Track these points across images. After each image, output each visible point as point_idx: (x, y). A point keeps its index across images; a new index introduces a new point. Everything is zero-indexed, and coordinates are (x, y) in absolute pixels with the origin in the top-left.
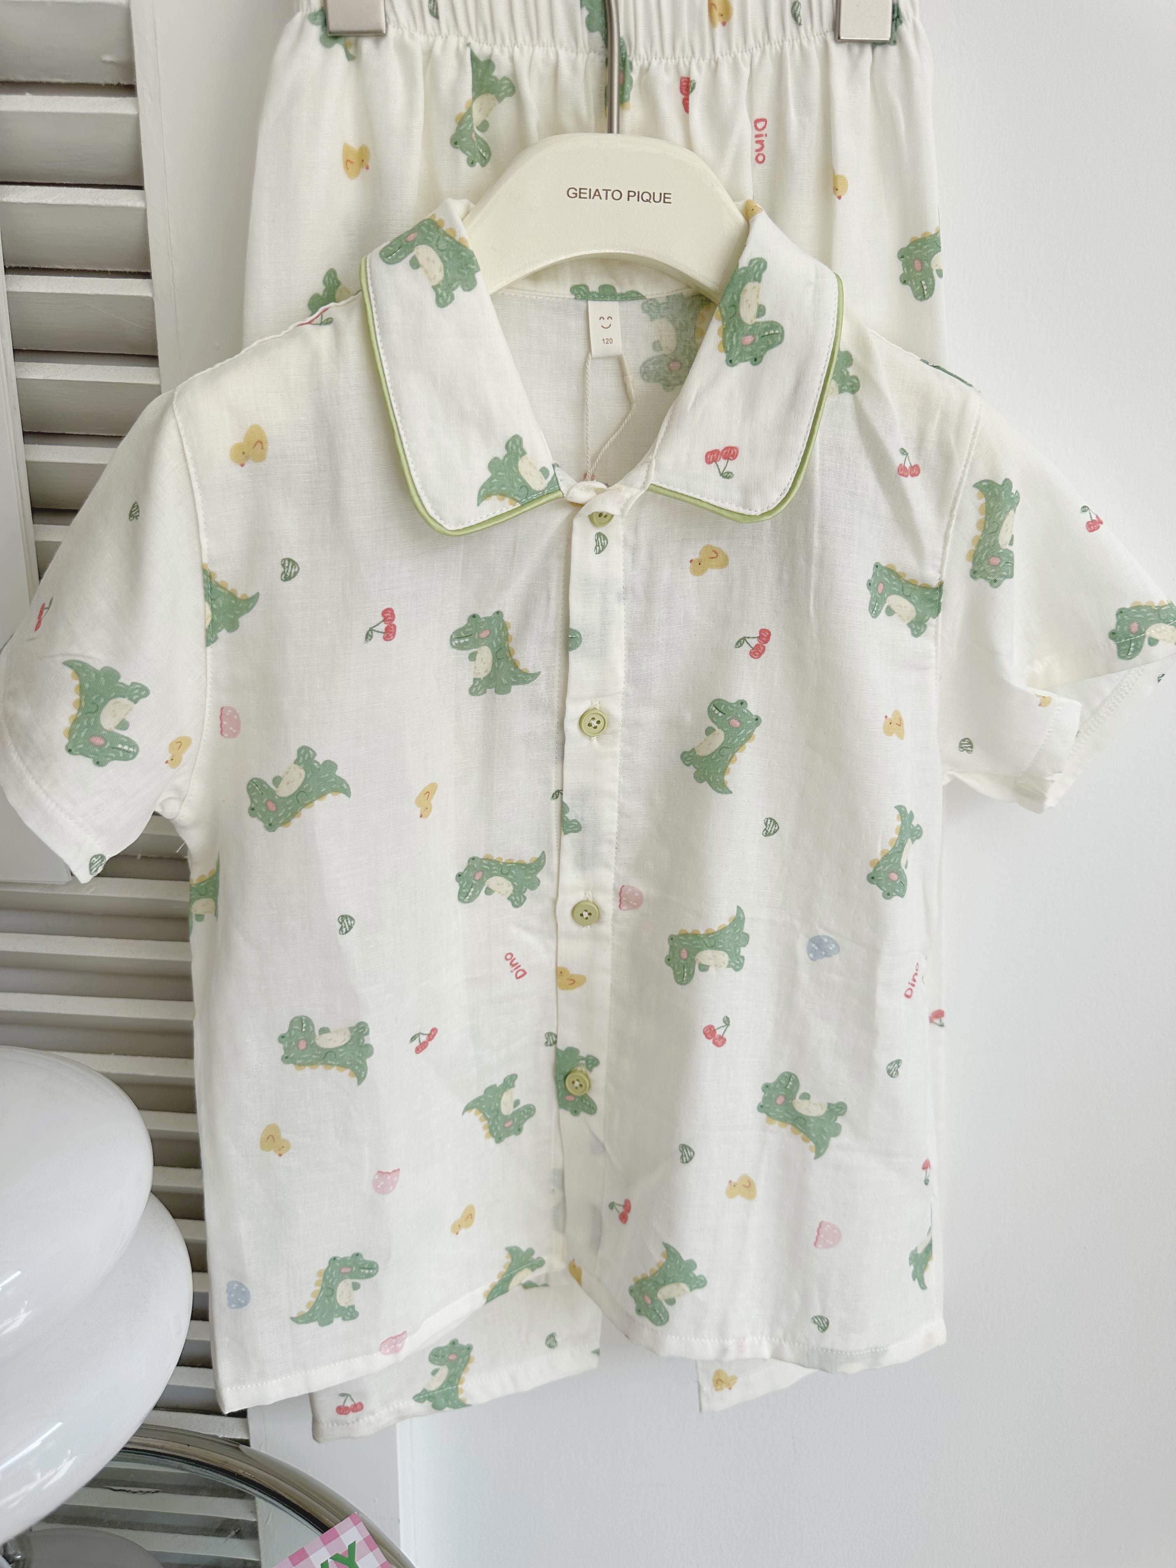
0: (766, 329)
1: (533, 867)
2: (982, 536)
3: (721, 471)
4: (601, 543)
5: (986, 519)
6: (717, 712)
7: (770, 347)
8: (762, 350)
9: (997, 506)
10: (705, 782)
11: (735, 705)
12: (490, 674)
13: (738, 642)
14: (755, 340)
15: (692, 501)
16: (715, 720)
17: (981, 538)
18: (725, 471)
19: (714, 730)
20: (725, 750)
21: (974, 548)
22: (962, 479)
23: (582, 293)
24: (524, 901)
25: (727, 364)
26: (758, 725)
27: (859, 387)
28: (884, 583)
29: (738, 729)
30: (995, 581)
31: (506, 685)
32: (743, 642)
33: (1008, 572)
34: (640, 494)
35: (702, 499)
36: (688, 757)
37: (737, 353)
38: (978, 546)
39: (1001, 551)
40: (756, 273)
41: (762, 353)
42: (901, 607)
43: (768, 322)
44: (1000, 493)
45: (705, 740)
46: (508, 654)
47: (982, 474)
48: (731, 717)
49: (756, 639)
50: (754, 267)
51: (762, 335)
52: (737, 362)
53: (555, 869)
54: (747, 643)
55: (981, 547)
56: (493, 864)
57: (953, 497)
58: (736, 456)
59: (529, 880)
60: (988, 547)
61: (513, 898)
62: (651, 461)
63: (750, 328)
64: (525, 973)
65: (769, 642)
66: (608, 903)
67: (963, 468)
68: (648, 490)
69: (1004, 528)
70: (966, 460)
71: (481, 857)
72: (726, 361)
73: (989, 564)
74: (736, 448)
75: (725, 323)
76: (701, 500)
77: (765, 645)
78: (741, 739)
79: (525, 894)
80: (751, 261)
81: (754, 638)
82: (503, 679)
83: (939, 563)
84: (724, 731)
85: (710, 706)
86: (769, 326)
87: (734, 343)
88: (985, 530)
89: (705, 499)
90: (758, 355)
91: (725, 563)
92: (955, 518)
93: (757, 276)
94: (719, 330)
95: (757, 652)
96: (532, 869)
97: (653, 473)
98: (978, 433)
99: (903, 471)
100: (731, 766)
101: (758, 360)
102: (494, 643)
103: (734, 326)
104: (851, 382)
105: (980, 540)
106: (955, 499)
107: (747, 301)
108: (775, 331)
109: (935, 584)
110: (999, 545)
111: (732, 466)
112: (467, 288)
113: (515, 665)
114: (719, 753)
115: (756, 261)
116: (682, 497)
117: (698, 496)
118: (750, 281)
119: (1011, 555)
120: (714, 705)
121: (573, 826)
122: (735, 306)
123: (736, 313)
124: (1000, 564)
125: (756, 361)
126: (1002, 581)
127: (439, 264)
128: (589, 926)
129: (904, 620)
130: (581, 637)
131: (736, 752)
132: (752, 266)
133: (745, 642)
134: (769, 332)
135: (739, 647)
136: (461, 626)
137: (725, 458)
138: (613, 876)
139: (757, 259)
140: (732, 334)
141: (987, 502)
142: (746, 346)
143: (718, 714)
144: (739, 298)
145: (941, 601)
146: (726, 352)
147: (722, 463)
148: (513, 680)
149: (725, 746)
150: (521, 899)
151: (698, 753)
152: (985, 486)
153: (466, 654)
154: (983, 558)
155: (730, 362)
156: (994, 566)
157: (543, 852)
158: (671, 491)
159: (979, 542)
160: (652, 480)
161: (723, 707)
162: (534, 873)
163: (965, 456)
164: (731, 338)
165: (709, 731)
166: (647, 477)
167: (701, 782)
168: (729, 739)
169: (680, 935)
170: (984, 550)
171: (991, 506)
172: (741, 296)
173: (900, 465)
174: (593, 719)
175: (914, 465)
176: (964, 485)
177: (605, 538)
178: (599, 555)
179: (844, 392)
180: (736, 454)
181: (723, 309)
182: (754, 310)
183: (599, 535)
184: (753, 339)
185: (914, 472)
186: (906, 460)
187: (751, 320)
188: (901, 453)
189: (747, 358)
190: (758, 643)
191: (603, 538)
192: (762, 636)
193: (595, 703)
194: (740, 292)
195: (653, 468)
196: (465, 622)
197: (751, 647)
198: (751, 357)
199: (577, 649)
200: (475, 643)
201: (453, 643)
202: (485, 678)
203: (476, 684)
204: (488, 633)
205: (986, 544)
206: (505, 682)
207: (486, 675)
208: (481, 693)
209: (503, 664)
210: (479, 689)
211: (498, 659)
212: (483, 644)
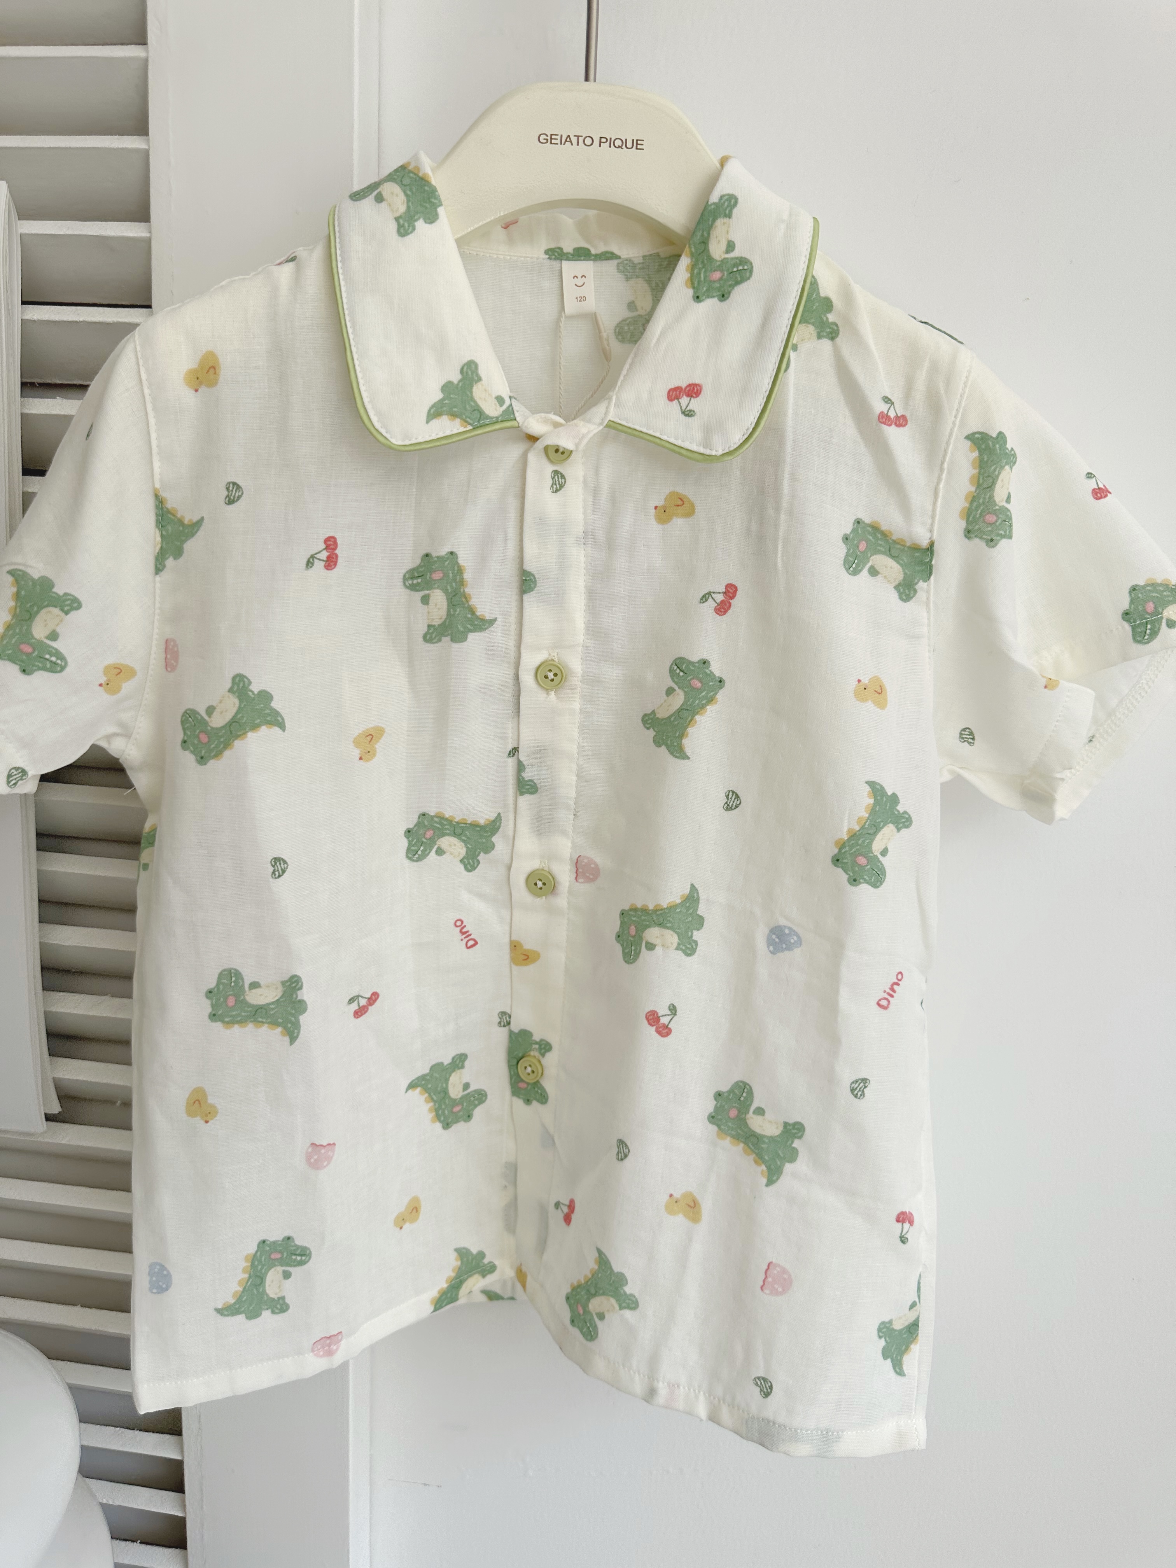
0: (735, 265)
1: (487, 829)
2: (976, 491)
3: (683, 409)
4: (559, 482)
5: (979, 473)
6: (679, 671)
7: (738, 283)
8: (730, 286)
9: (991, 460)
10: (663, 747)
11: (697, 664)
12: (445, 621)
13: (703, 597)
14: (723, 276)
15: (652, 439)
16: (676, 680)
17: (975, 494)
18: (687, 409)
19: (674, 690)
20: (685, 711)
21: (967, 505)
22: (952, 430)
23: (556, 254)
24: (478, 865)
25: (694, 300)
26: (721, 687)
27: (839, 333)
28: (865, 540)
29: (699, 691)
30: (992, 540)
31: (462, 632)
32: (708, 597)
33: (1005, 532)
34: (598, 430)
35: (661, 437)
36: (649, 720)
37: (705, 289)
38: (971, 503)
39: (997, 507)
40: (726, 208)
41: (730, 289)
42: (886, 567)
43: (737, 258)
44: (994, 446)
45: (665, 701)
46: (464, 600)
47: (975, 425)
48: (693, 677)
49: (722, 594)
50: (724, 202)
51: (731, 271)
52: (704, 297)
53: (510, 833)
54: (712, 598)
55: (975, 504)
56: (445, 823)
57: (942, 448)
58: (700, 394)
59: (484, 843)
60: (983, 503)
61: (466, 861)
62: (610, 399)
63: (718, 263)
64: (476, 943)
65: (736, 598)
66: (564, 875)
67: (953, 419)
68: (607, 426)
69: (999, 483)
70: (957, 410)
71: (433, 814)
72: (693, 297)
73: (984, 521)
74: (699, 385)
75: (694, 260)
76: (660, 439)
77: (731, 601)
78: (702, 701)
79: (479, 858)
80: (722, 197)
81: (719, 593)
82: (459, 627)
83: (929, 520)
84: (685, 692)
85: (672, 667)
86: (738, 261)
87: (702, 279)
88: (979, 486)
89: (664, 437)
90: (726, 291)
91: (690, 512)
92: (946, 471)
93: (727, 212)
94: (688, 266)
95: (722, 609)
96: (486, 832)
97: (612, 409)
98: (969, 383)
99: (884, 419)
100: (690, 730)
101: (726, 296)
102: (449, 587)
103: (703, 262)
104: (830, 328)
105: (974, 497)
106: (946, 451)
107: (717, 237)
108: (743, 266)
109: (925, 544)
110: (995, 501)
111: (695, 404)
112: (429, 221)
113: (472, 611)
114: (679, 715)
115: (727, 197)
116: (641, 435)
117: (658, 435)
118: (720, 217)
119: (1008, 513)
120: (676, 665)
121: (528, 787)
122: (705, 242)
123: (705, 249)
124: (996, 521)
125: (723, 297)
126: (999, 540)
127: (402, 196)
128: (544, 898)
129: (889, 582)
130: (535, 580)
131: (696, 715)
132: (722, 201)
133: (710, 597)
134: (738, 268)
135: (704, 604)
136: (415, 565)
137: (688, 396)
138: (570, 845)
139: (728, 195)
140: (700, 269)
141: (981, 455)
142: (715, 281)
143: (679, 673)
144: (709, 234)
145: (933, 563)
146: (694, 288)
147: (684, 400)
148: (469, 627)
149: (685, 707)
150: (474, 863)
151: (658, 716)
152: (977, 438)
153: (418, 595)
154: (978, 516)
155: (697, 298)
156: (990, 524)
157: (499, 815)
158: (630, 428)
159: (973, 499)
160: (611, 417)
161: (684, 666)
162: (489, 836)
163: (956, 406)
164: (699, 274)
165: (669, 692)
166: (606, 413)
167: (660, 746)
168: (689, 701)
169: (631, 910)
170: (978, 507)
171: (985, 459)
172: (711, 232)
173: (882, 412)
174: (550, 671)
175: (899, 415)
176: (954, 435)
177: (563, 476)
178: (554, 494)
179: (819, 337)
180: (699, 391)
181: (692, 246)
182: (723, 246)
183: (556, 472)
184: (721, 275)
185: (899, 421)
186: (889, 409)
187: (720, 257)
188: (884, 401)
189: (715, 294)
190: (724, 599)
191: (560, 477)
192: (729, 592)
193: (552, 654)
194: (710, 228)
195: (613, 405)
196: (418, 562)
197: (716, 603)
198: (719, 293)
199: (531, 593)
200: (429, 585)
201: (407, 583)
202: (440, 625)
203: (431, 631)
204: (441, 575)
205: (981, 501)
206: (462, 629)
207: (440, 622)
208: (435, 640)
209: (458, 610)
210: (434, 636)
211: (453, 605)
212: (436, 586)
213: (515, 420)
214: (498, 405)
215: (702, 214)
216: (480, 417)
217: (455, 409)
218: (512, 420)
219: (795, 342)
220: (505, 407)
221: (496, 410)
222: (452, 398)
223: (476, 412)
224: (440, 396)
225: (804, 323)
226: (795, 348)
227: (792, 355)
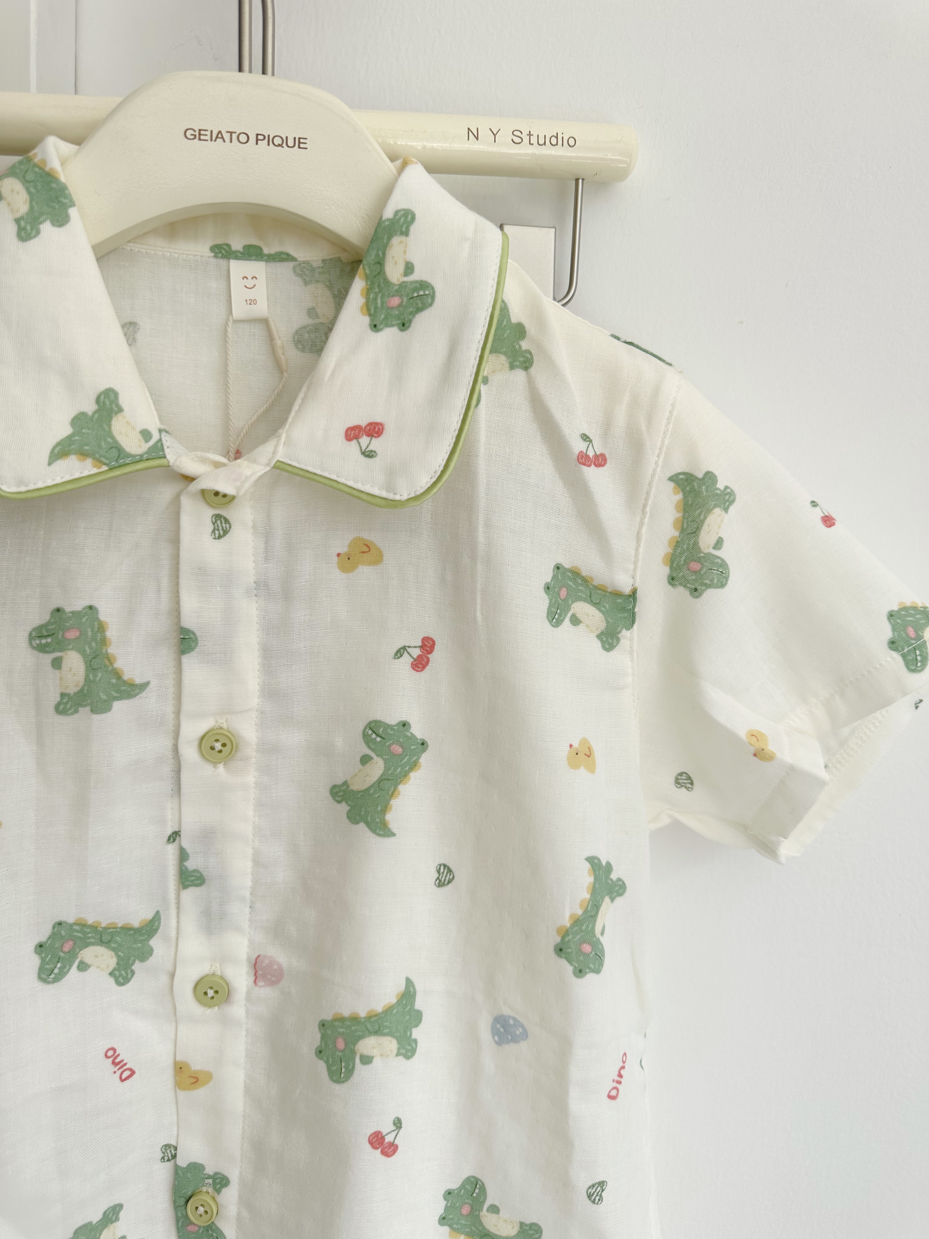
0: (415, 289)
1: (144, 931)
2: (680, 536)
3: (363, 449)
4: (221, 527)
5: (683, 517)
6: (374, 736)
7: (419, 311)
8: (411, 313)
9: (696, 502)
11: (396, 728)
13: (397, 651)
14: (402, 302)
15: (329, 481)
18: (367, 450)
19: (371, 758)
20: (386, 782)
22: (654, 471)
23: (223, 252)
24: (132, 976)
25: (371, 329)
27: (533, 363)
28: (568, 587)
31: (106, 701)
32: (403, 652)
34: (264, 472)
35: (341, 479)
37: (383, 316)
40: (402, 225)
41: (410, 317)
42: (587, 615)
43: (417, 282)
44: (700, 487)
45: (360, 770)
46: (107, 663)
47: (679, 466)
48: (391, 742)
49: (418, 649)
50: (400, 218)
51: (411, 296)
52: (382, 326)
53: (173, 934)
54: (408, 653)
56: (88, 930)
57: (645, 491)
58: (382, 434)
59: (139, 949)
61: (117, 973)
62: (279, 437)
63: (396, 288)
64: (133, 1073)
65: (434, 652)
66: (240, 979)
67: (656, 458)
68: (275, 467)
69: (705, 528)
70: (660, 448)
71: (71, 921)
72: (370, 325)
74: (381, 424)
75: (369, 283)
76: (339, 482)
77: (429, 656)
79: (133, 968)
80: (396, 212)
81: (415, 647)
82: (102, 695)
83: (632, 567)
84: (384, 759)
85: (365, 728)
86: (418, 285)
87: (379, 305)
89: (345, 480)
90: (406, 319)
91: (378, 559)
92: (648, 516)
93: (404, 229)
94: (363, 291)
95: (420, 664)
96: (142, 934)
97: (281, 449)
99: (584, 459)
100: (393, 802)
101: (407, 325)
102: (87, 649)
103: (379, 286)
104: (523, 357)
106: (648, 493)
107: (393, 257)
108: (424, 291)
109: (627, 590)
111: (376, 444)
112: (58, 224)
113: (117, 674)
114: (379, 786)
115: (402, 212)
116: (316, 477)
117: (335, 478)
118: (396, 234)
120: (370, 728)
121: (193, 878)
122: (380, 263)
123: (381, 270)
125: (404, 326)
128: (216, 1008)
129: (591, 631)
130: (196, 639)
132: (397, 217)
133: (405, 652)
134: (418, 293)
135: (398, 658)
137: (368, 435)
138: (246, 942)
139: (404, 210)
140: (376, 294)
141: (685, 497)
142: (393, 308)
144: (384, 254)
145: (636, 610)
146: (370, 315)
147: (364, 440)
148: (114, 694)
149: (386, 777)
150: (127, 974)
151: (351, 787)
152: (682, 479)
155: (375, 327)
157: (158, 912)
158: (302, 469)
160: (281, 455)
162: (145, 939)
163: (658, 445)
164: (376, 299)
165: (365, 760)
166: (274, 453)
167: (357, 823)
168: (389, 769)
171: (690, 503)
172: (387, 251)
173: (581, 452)
174: (217, 741)
175: (598, 453)
176: (657, 478)
177: (227, 521)
178: (217, 540)
179: (512, 367)
180: (381, 431)
181: (366, 267)
182: (401, 268)
183: (218, 517)
184: (400, 301)
185: (598, 460)
186: (588, 447)
187: (398, 280)
188: (583, 439)
189: (394, 323)
190: (421, 653)
191: (223, 521)
192: (426, 645)
193: (220, 721)
194: (385, 248)
195: (282, 444)
196: (46, 617)
197: (413, 658)
198: (398, 322)
199: (192, 653)
200: (62, 645)
201: (33, 643)
202: (76, 694)
203: (65, 701)
204: (78, 634)
205: (685, 547)
206: (104, 697)
207: (76, 689)
208: (70, 712)
209: (100, 675)
210: (68, 707)
211: (93, 669)
212: (71, 647)
213: (165, 457)
214: (143, 441)
215: (376, 231)
216: (119, 456)
217: (86, 448)
218: (160, 458)
219: (485, 374)
220: (152, 443)
221: (140, 446)
222: (84, 434)
223: (114, 450)
224: (68, 431)
225: (495, 352)
226: (486, 381)
227: (483, 389)
